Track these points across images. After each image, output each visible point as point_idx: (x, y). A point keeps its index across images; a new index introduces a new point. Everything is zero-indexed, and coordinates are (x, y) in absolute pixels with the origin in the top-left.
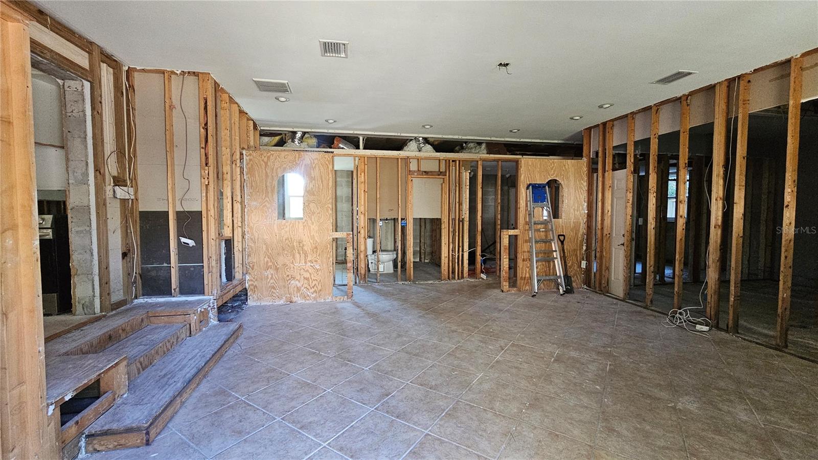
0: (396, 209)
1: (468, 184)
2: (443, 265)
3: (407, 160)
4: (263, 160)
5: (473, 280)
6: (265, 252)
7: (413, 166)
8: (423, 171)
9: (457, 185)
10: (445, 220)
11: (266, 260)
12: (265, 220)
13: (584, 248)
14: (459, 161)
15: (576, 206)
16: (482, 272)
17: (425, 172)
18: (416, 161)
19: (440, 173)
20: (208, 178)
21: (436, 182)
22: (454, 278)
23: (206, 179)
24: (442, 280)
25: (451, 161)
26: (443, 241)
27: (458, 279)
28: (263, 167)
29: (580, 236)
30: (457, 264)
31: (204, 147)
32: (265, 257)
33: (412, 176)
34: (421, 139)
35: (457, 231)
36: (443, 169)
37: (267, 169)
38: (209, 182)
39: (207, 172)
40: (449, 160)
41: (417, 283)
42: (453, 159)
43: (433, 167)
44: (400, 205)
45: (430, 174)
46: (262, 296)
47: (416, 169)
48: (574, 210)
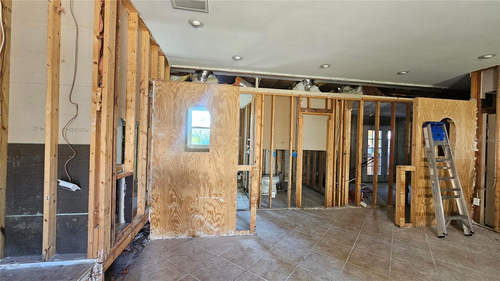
0: (288, 141)
1: (350, 121)
2: (328, 193)
3: (298, 98)
4: (172, 91)
5: (354, 207)
6: (169, 185)
7: (304, 104)
8: (312, 109)
9: (342, 121)
10: (331, 153)
11: (170, 192)
12: (171, 152)
13: (474, 185)
14: (344, 100)
15: (467, 144)
16: (362, 200)
17: (314, 109)
18: (306, 100)
19: (326, 111)
20: (100, 103)
21: (323, 118)
22: (337, 205)
23: (98, 103)
24: (326, 207)
25: (337, 100)
26: (328, 171)
27: (341, 206)
28: (172, 98)
29: (470, 173)
30: (340, 193)
31: (97, 62)
32: (170, 190)
33: (303, 113)
34: (308, 80)
35: (341, 162)
36: (329, 108)
37: (175, 100)
38: (101, 108)
39: (99, 94)
40: (336, 100)
41: (305, 209)
42: (339, 99)
43: (321, 105)
44: (292, 139)
45: (319, 111)
46: (164, 231)
47: (306, 107)
48: (465, 148)
